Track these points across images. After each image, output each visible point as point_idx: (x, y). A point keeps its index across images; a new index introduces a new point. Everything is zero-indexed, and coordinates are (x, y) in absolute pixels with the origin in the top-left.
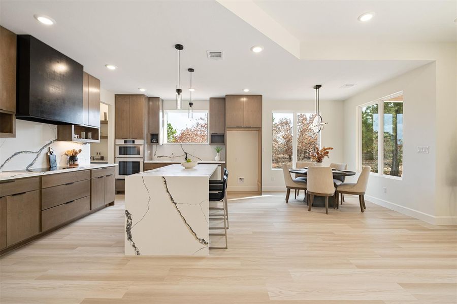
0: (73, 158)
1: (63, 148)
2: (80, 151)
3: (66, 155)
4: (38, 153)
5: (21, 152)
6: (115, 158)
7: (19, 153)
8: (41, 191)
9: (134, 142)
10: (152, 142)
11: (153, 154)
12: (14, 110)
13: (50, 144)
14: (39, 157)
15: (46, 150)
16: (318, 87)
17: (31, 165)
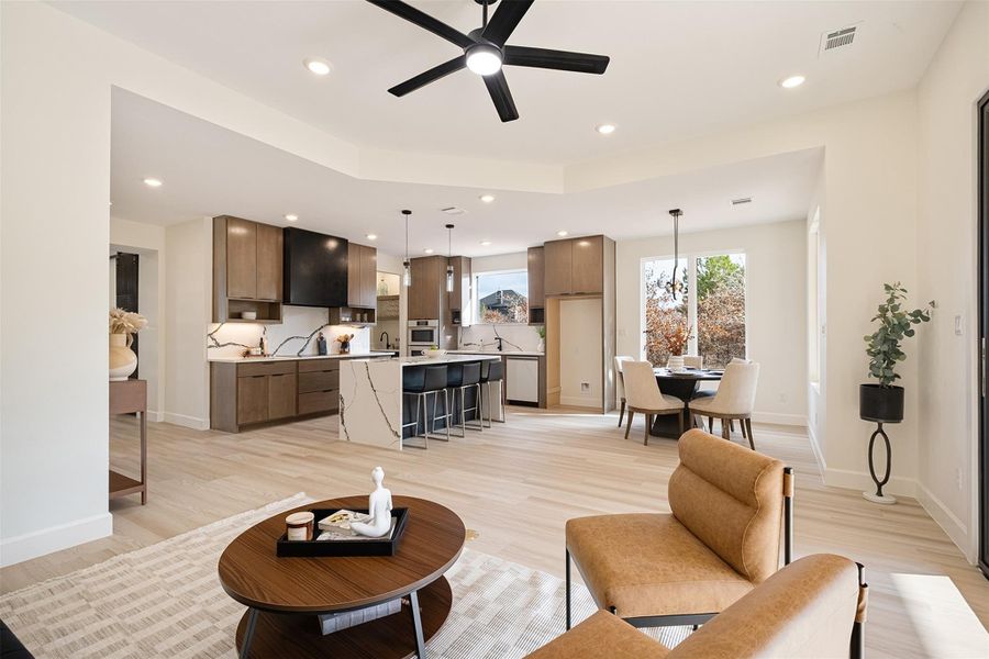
0: (345, 344)
1: (336, 333)
2: (352, 336)
3: (338, 340)
4: (308, 339)
6: (408, 345)
7: (291, 338)
8: (298, 376)
9: (427, 323)
10: (453, 323)
11: (459, 340)
12: (281, 299)
13: (321, 329)
14: (310, 343)
15: (316, 336)
16: (675, 212)
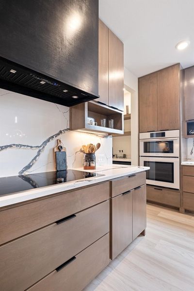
0: (90, 156)
2: (99, 145)
3: (82, 151)
4: (40, 149)
5: (10, 146)
6: (139, 156)
7: (6, 147)
10: (188, 134)
11: (189, 152)
13: (58, 134)
14: (42, 154)
15: (52, 144)
17: (28, 167)
